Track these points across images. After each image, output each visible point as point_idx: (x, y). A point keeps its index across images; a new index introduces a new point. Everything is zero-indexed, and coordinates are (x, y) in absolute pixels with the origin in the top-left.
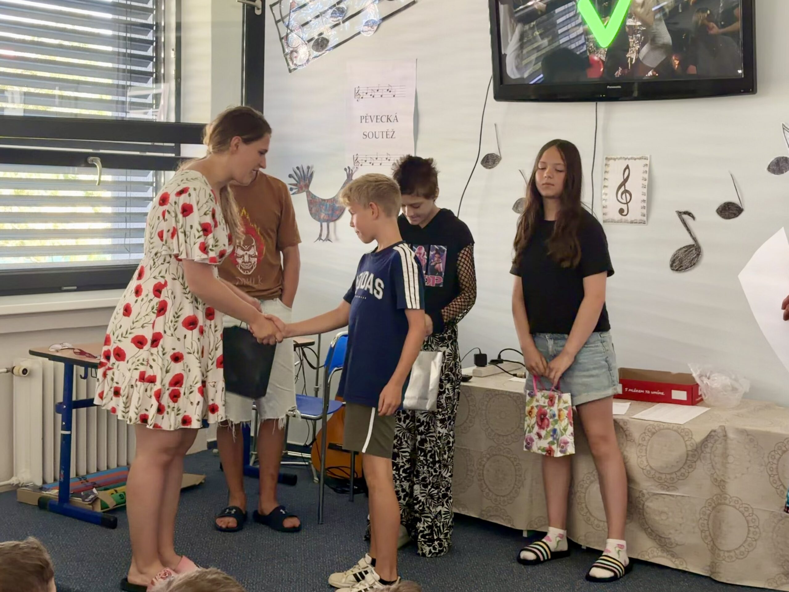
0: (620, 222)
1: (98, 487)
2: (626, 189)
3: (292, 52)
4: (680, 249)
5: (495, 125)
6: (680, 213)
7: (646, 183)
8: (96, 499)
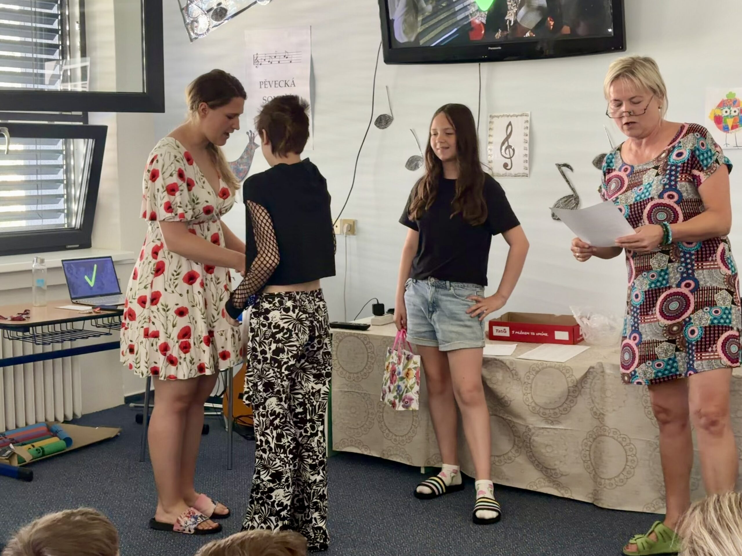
0: (505, 175)
1: (15, 442)
2: (510, 144)
3: (192, 22)
4: (561, 199)
5: (387, 87)
6: (559, 166)
7: (527, 138)
8: (13, 454)
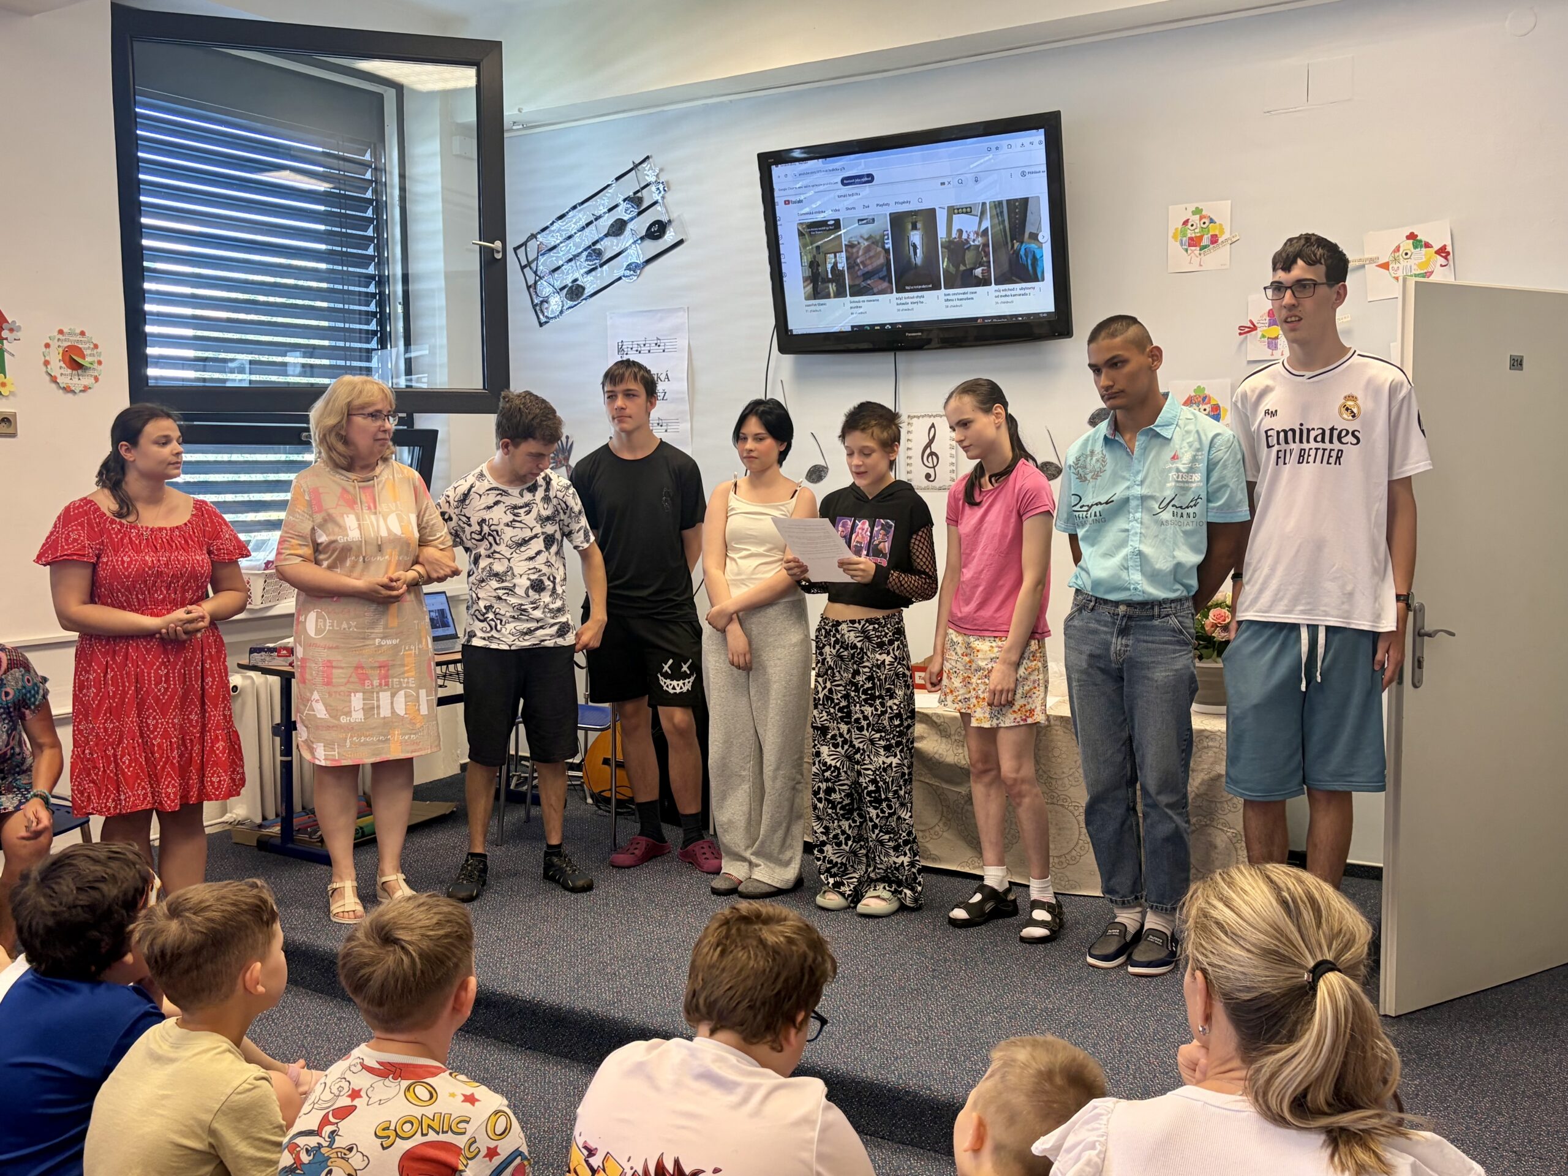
2: (932, 450)
3: (542, 302)
5: (782, 380)
